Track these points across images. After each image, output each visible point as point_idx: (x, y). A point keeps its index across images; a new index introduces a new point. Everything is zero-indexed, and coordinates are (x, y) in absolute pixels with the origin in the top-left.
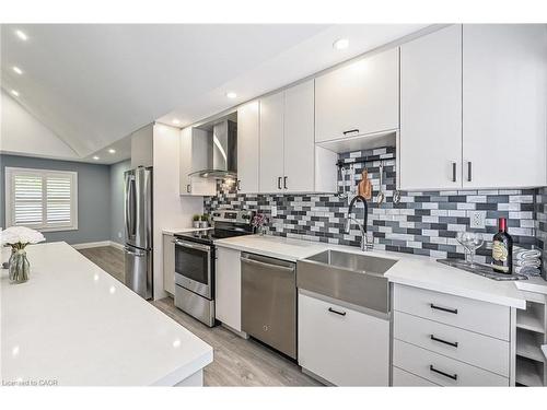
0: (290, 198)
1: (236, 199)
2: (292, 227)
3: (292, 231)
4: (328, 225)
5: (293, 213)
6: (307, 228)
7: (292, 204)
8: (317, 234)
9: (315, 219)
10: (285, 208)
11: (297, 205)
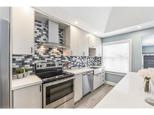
0: (72, 57)
1: (49, 57)
2: (73, 65)
3: (73, 66)
4: (80, 63)
5: (73, 61)
6: (76, 65)
7: (73, 59)
8: (78, 66)
9: (78, 62)
10: (71, 60)
11: (74, 59)
